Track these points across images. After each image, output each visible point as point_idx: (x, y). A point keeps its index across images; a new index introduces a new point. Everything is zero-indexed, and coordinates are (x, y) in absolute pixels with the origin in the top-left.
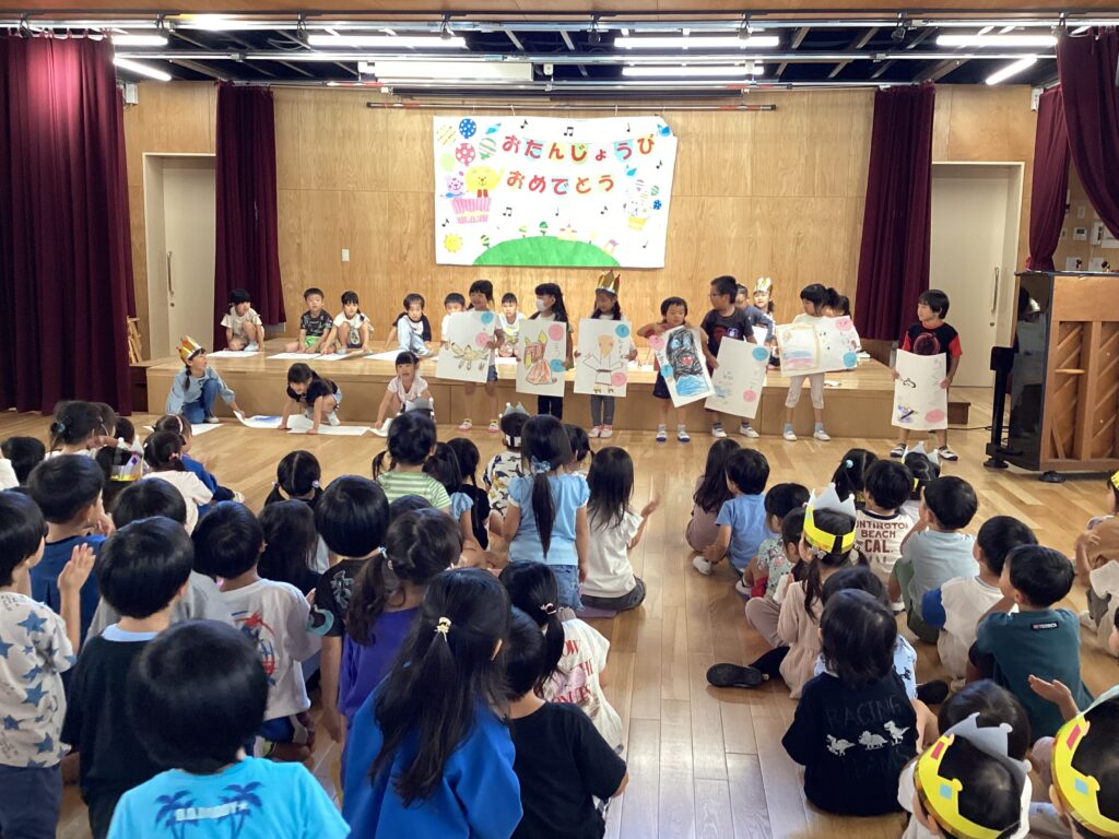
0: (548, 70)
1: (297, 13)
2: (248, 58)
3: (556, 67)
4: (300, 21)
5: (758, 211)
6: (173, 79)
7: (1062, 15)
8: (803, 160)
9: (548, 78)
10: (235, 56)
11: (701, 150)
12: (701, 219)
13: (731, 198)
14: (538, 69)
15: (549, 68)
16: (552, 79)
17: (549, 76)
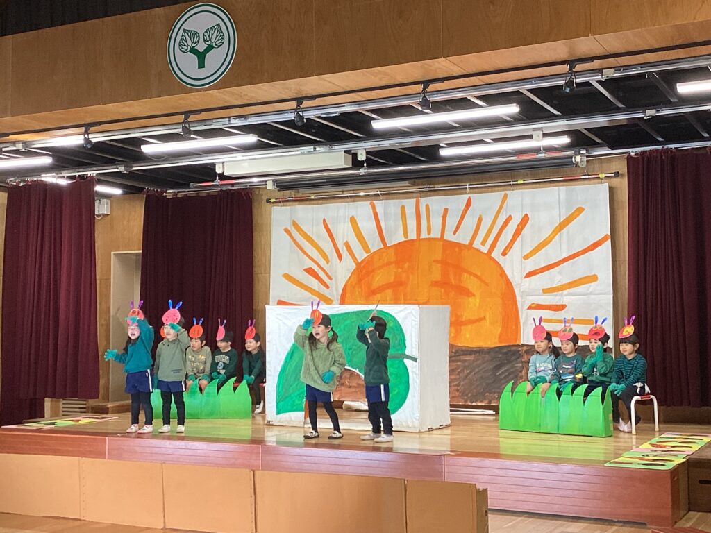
0: (362, 157)
6: (125, 193)
10: (121, 169)
15: (362, 154)
16: (365, 165)
17: (363, 162)
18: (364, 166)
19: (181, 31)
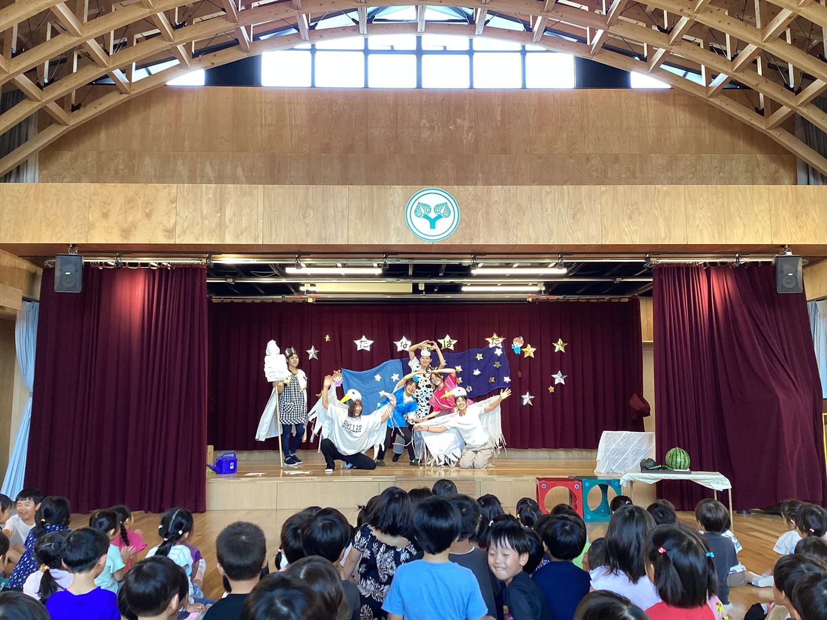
0: (422, 287)
1: (295, 253)
2: (237, 281)
3: (426, 285)
4: (297, 258)
7: (737, 255)
9: (421, 292)
10: (230, 281)
14: (415, 287)
16: (424, 293)
19: (417, 203)
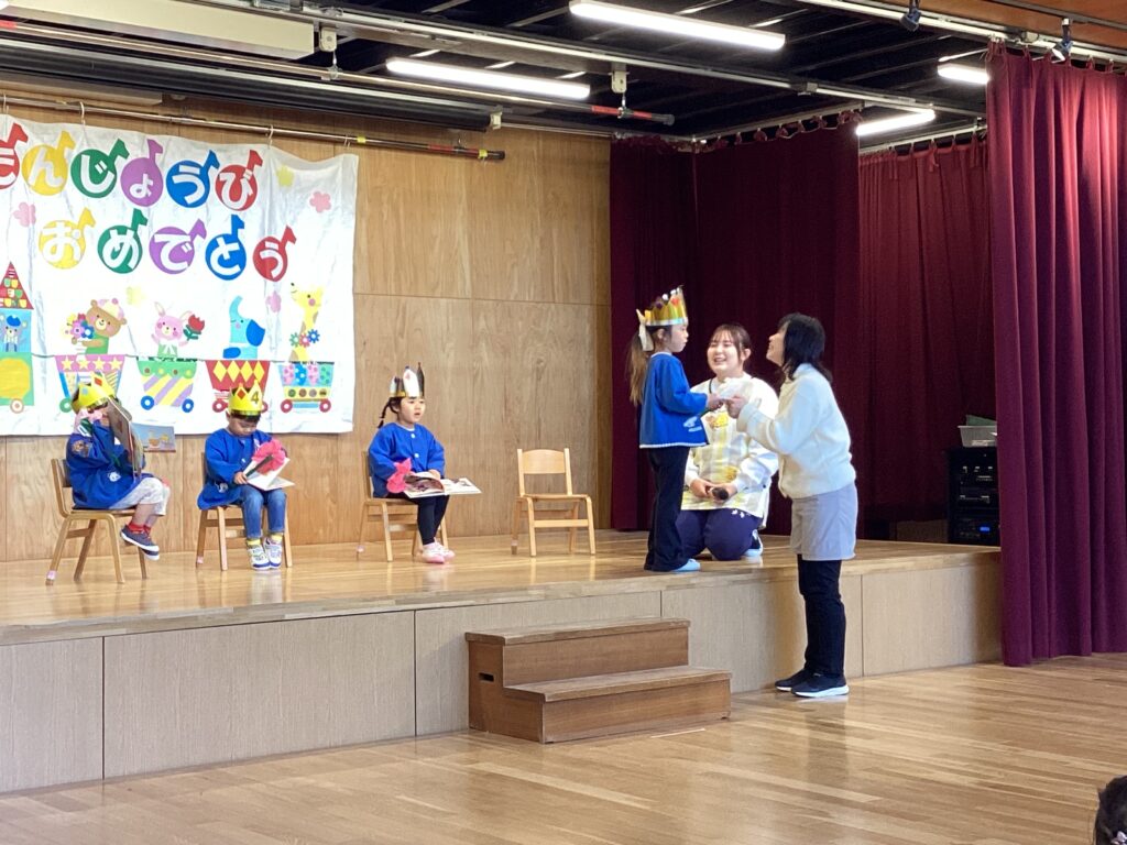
0: (330, 44)
5: (482, 323)
8: (537, 245)
11: (397, 216)
12: (401, 335)
13: (443, 301)
15: (329, 39)
16: (335, 61)
17: (329, 55)
18: (331, 64)
